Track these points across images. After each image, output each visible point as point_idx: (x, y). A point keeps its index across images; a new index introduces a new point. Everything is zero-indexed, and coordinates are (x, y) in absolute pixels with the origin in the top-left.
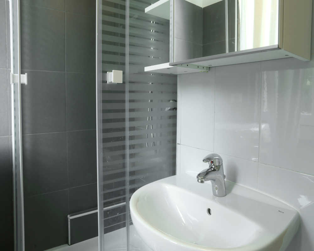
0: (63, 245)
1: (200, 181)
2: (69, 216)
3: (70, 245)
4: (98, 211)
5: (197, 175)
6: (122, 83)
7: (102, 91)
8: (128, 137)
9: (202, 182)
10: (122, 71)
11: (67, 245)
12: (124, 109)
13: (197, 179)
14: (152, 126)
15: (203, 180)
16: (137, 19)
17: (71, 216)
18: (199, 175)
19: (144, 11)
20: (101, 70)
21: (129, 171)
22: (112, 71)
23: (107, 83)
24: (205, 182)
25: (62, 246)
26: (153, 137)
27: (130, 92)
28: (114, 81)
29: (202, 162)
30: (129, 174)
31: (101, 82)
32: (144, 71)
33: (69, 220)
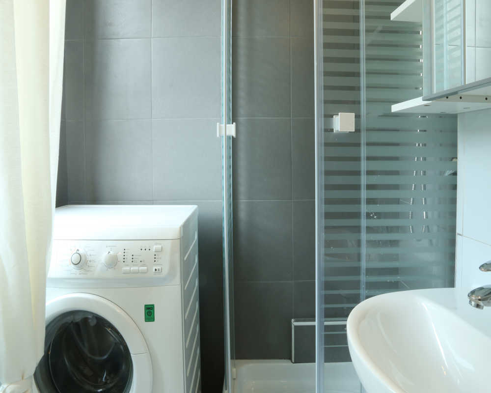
0: (285, 360)
1: (473, 303)
2: (293, 320)
3: (293, 363)
4: (316, 323)
5: (469, 292)
6: (354, 131)
7: (325, 143)
8: (365, 214)
9: (478, 306)
10: (354, 114)
11: (289, 361)
12: (359, 170)
13: (469, 300)
14: (425, 199)
15: (481, 303)
16: (381, 32)
17: (295, 322)
18: (473, 292)
19: (389, 18)
20: (323, 113)
21: (365, 268)
22: (338, 115)
23: (333, 131)
24: (485, 307)
25: (283, 360)
26: (427, 217)
27: (368, 144)
28: (341, 129)
29: (478, 269)
30: (365, 272)
31: (323, 130)
32: (391, 110)
33: (293, 327)
